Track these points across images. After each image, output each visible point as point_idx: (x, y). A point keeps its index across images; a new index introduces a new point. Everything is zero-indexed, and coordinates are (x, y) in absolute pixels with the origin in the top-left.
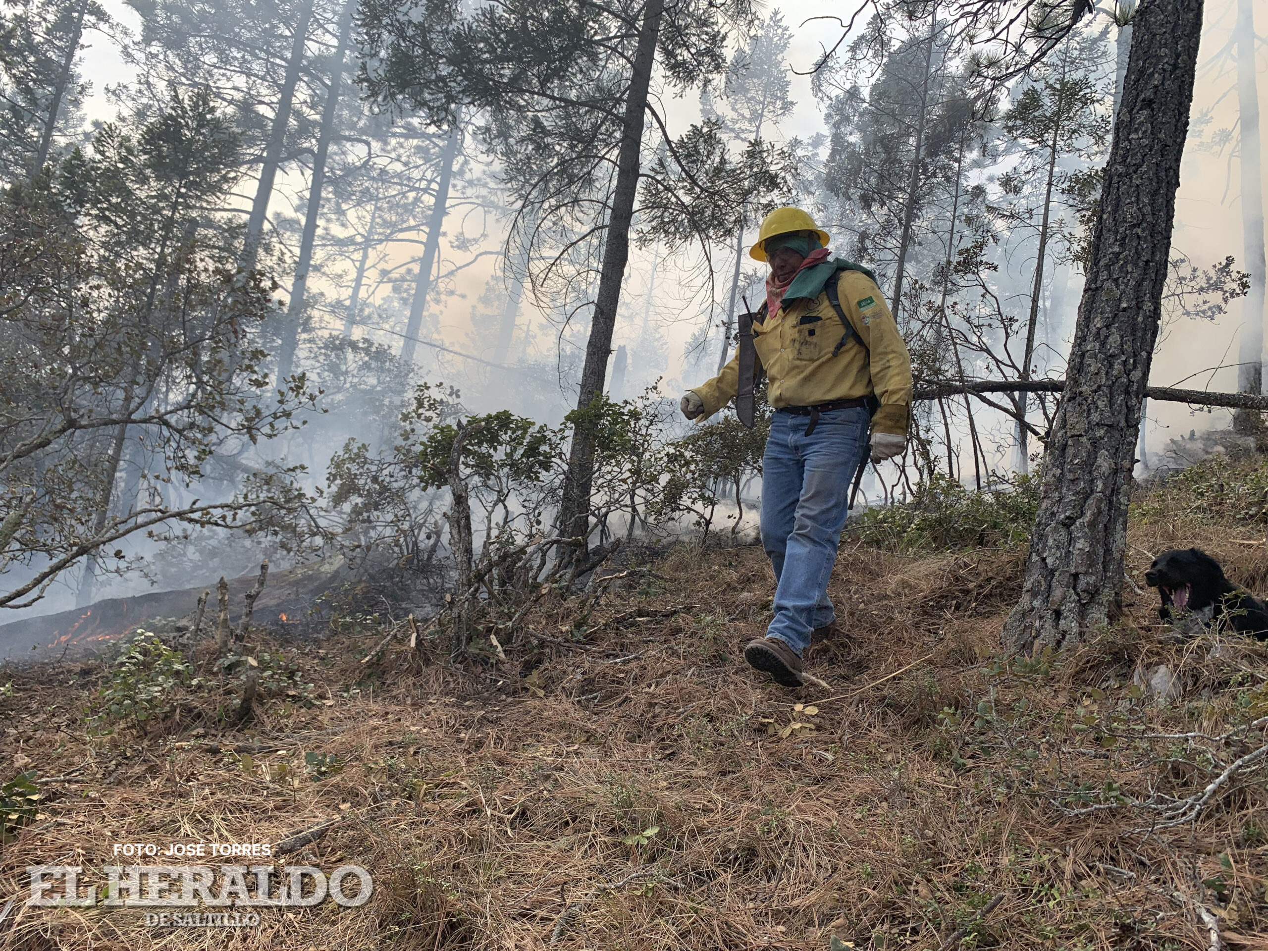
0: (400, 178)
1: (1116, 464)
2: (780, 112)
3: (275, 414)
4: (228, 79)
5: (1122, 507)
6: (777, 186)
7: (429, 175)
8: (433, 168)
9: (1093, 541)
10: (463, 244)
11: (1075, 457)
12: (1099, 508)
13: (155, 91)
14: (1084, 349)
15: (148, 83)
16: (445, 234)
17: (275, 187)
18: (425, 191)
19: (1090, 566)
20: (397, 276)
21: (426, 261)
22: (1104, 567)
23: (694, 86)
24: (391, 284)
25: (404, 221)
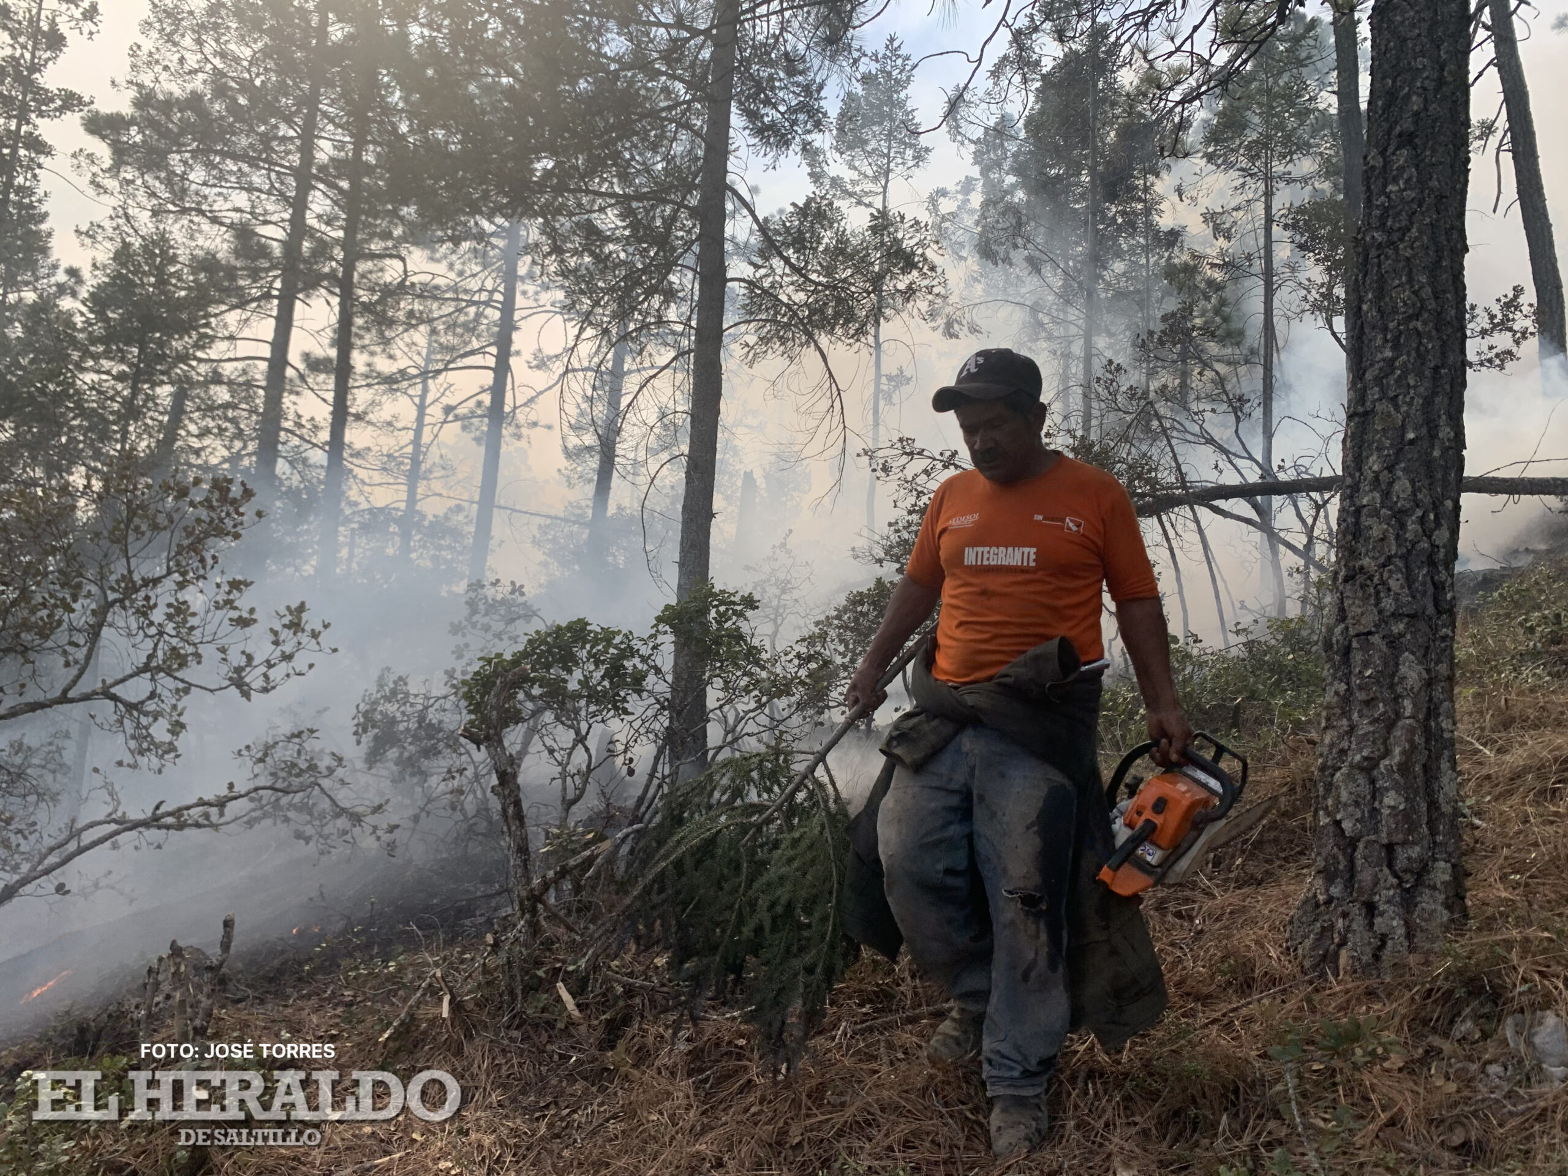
0: (456, 291)
1: (1428, 671)
2: (911, 164)
3: (268, 661)
4: (226, 199)
5: (1446, 735)
6: (914, 266)
7: (489, 285)
8: (494, 275)
9: (1408, 792)
10: (541, 363)
11: (1366, 665)
12: (1411, 742)
13: (136, 225)
14: (1358, 503)
15: (127, 216)
16: (518, 353)
17: (295, 323)
18: (487, 304)
19: (1410, 831)
20: (465, 411)
21: (498, 390)
22: (1430, 829)
23: (791, 152)
24: (459, 423)
25: (466, 343)
